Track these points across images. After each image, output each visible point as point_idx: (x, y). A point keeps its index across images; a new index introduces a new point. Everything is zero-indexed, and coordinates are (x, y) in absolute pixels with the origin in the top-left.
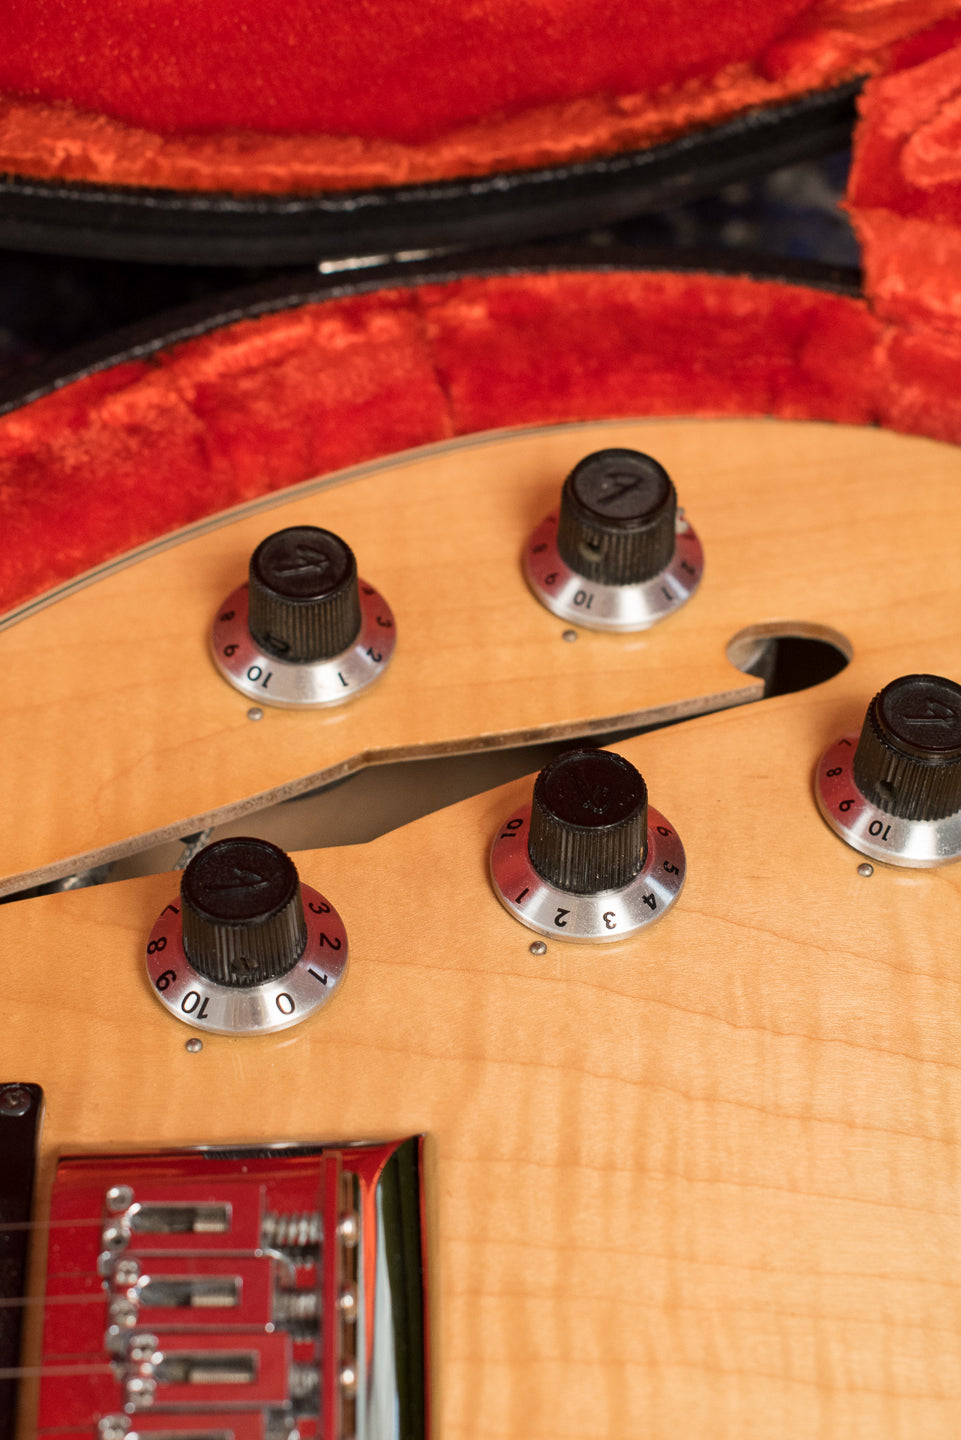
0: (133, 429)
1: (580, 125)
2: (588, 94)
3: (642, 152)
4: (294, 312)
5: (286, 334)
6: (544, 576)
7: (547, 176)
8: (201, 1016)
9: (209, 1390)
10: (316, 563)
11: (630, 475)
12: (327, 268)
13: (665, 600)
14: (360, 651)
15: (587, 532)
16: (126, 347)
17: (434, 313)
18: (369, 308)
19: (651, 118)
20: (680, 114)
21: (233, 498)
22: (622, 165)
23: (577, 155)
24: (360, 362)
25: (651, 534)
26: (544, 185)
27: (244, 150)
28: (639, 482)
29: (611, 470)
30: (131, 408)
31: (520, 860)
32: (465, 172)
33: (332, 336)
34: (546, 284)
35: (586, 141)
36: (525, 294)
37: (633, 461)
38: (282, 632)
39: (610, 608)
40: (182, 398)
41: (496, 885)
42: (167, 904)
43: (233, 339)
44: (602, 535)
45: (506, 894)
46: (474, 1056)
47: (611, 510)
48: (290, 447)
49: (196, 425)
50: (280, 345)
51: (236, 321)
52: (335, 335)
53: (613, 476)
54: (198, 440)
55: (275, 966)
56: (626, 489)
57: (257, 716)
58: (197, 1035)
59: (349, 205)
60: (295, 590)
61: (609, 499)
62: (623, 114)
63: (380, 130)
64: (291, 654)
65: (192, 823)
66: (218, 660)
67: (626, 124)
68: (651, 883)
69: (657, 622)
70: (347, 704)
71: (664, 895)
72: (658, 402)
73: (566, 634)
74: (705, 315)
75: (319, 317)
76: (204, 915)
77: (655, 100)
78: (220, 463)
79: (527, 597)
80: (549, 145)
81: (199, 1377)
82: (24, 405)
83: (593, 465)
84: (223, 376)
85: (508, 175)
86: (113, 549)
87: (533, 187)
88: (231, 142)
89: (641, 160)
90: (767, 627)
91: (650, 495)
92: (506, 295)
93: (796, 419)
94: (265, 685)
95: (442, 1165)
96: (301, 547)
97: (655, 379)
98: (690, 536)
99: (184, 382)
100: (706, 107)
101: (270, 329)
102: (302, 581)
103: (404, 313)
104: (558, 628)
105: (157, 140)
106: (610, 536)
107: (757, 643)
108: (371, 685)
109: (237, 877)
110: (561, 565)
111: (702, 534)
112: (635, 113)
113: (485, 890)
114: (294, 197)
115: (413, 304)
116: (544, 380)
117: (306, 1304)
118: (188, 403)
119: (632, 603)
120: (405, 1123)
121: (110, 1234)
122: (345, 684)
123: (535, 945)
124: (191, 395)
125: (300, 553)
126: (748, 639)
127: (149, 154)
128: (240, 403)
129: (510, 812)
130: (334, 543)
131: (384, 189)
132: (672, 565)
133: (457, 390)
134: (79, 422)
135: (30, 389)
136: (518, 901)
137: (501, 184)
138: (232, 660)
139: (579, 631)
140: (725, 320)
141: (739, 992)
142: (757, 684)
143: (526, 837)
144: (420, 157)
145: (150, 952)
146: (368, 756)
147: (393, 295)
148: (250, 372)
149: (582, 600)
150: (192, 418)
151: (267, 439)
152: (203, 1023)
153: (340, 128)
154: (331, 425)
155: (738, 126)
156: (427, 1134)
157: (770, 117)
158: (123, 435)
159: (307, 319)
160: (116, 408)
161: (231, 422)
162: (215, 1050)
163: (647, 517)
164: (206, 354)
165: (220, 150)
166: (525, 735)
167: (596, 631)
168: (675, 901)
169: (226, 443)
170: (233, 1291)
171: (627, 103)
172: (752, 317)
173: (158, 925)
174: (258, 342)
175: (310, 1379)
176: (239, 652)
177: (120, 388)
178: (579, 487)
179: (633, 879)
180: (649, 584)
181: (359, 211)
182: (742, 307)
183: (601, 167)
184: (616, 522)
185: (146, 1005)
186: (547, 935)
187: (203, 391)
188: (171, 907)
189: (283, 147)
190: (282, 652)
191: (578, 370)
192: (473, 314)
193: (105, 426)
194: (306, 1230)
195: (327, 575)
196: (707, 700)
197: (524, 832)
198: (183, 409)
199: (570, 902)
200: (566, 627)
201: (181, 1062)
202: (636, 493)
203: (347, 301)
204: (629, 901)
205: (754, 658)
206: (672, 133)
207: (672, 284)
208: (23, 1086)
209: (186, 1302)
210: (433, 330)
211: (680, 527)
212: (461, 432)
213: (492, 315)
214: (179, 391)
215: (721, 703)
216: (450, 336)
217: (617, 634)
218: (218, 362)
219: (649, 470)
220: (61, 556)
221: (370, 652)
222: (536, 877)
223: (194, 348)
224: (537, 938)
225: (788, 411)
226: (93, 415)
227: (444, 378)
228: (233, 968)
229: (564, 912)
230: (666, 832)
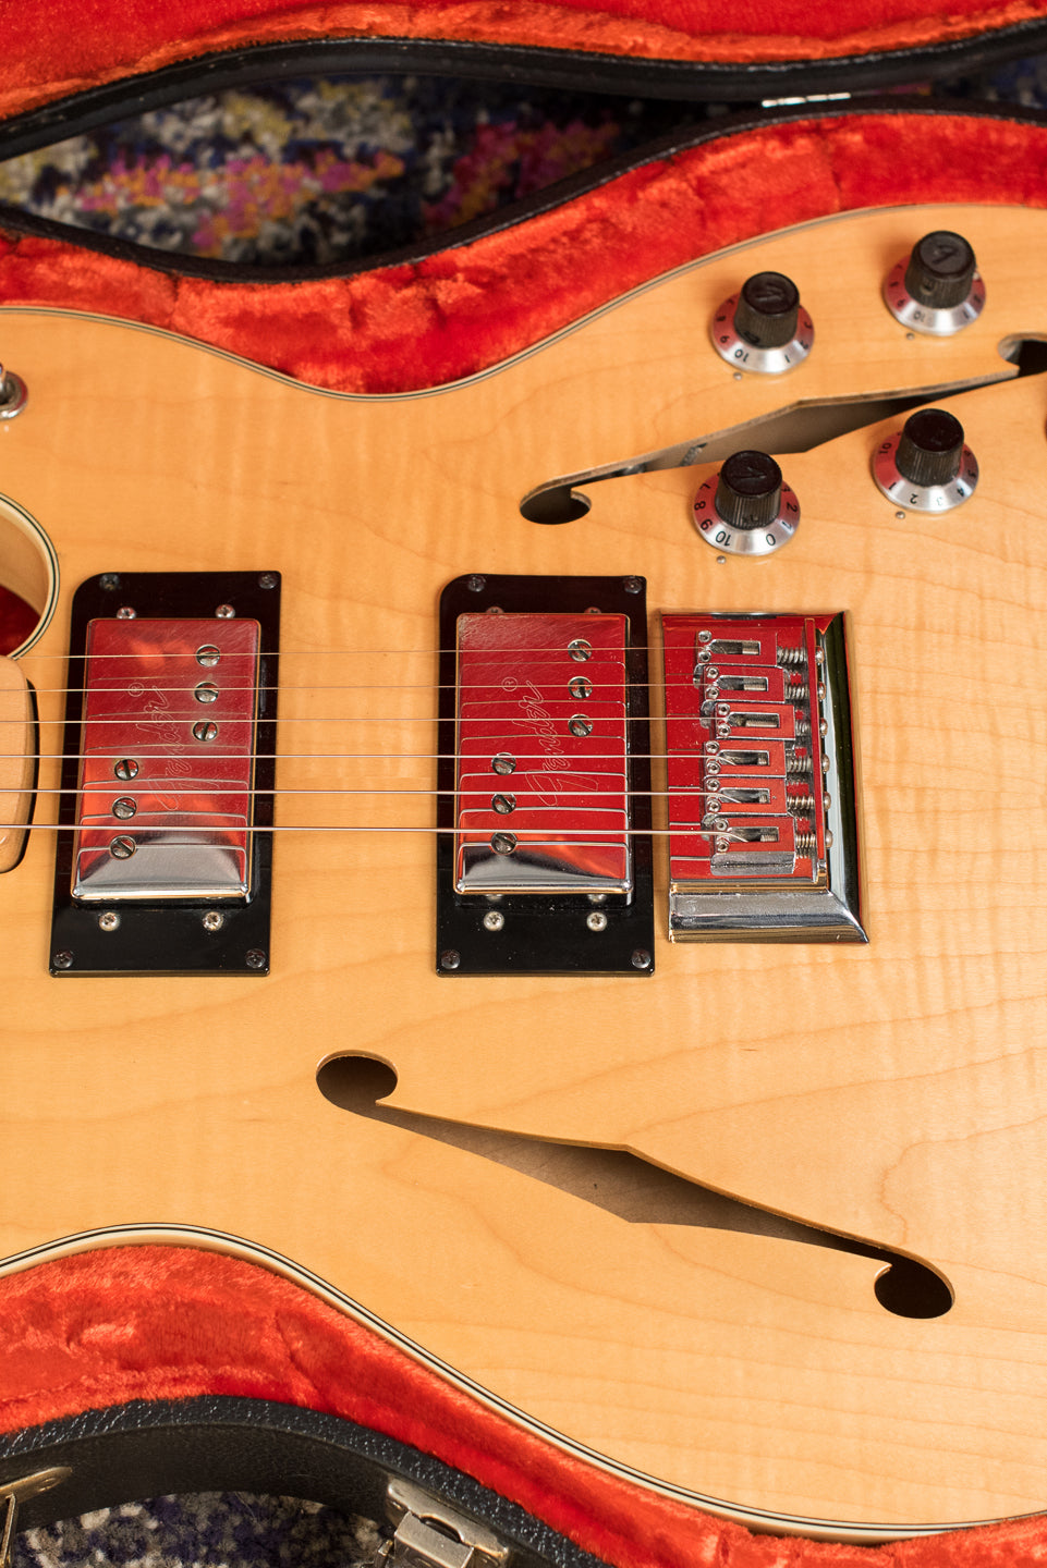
0: (664, 205)
1: (925, 30)
2: (932, 16)
3: (956, 42)
4: (750, 135)
5: (747, 148)
6: (896, 301)
7: (899, 54)
8: (726, 544)
9: (756, 732)
10: (778, 294)
11: (951, 247)
12: (767, 104)
13: (964, 318)
14: (796, 344)
15: (926, 280)
16: (654, 152)
17: (831, 136)
18: (793, 133)
19: (966, 25)
20: (981, 24)
21: (717, 246)
22: (945, 49)
23: (920, 44)
24: (793, 170)
25: (961, 283)
26: (898, 58)
27: (733, 42)
28: (955, 251)
29: (939, 243)
30: (661, 191)
31: (890, 465)
32: (853, 53)
33: (774, 150)
34: (897, 121)
35: (925, 37)
36: (884, 126)
37: (951, 238)
38: (756, 331)
39: (931, 322)
40: (691, 186)
41: (877, 479)
42: (703, 482)
43: (716, 150)
44: (934, 282)
45: (884, 484)
46: (869, 572)
47: (939, 268)
48: (749, 217)
49: (699, 203)
50: (744, 154)
51: (717, 138)
52: (775, 151)
53: (941, 247)
54: (700, 212)
55: (763, 521)
56: (948, 256)
57: (739, 377)
58: (723, 555)
59: (784, 68)
60: (766, 310)
61: (938, 261)
62: (949, 24)
63: (814, 33)
64: (760, 344)
65: (706, 437)
66: (716, 343)
67: (949, 29)
68: (961, 483)
69: (958, 331)
70: (787, 372)
71: (967, 490)
72: (959, 195)
73: (908, 335)
74: (989, 146)
75: (766, 137)
76: (732, 490)
77: (969, 17)
78: (711, 225)
79: (884, 312)
80: (904, 39)
81: (748, 724)
82: (600, 186)
83: (930, 240)
84: (712, 172)
85: (876, 54)
86: (652, 275)
87: (891, 59)
88: (726, 38)
89: (954, 47)
90: (1021, 335)
91: (961, 260)
92: (874, 127)
93: (1038, 208)
94: (744, 360)
95: (856, 627)
96: (770, 284)
97: (959, 183)
98: (980, 281)
99: (690, 176)
100: (998, 20)
101: (738, 144)
102: (768, 304)
103: (813, 135)
104: (904, 331)
105: (687, 38)
106: (939, 283)
107: (1013, 343)
108: (801, 362)
109: (749, 472)
110: (906, 295)
111: (985, 279)
112: (957, 24)
113: (870, 482)
114: (753, 64)
115: (816, 131)
116: (896, 181)
117: (800, 692)
118: (694, 189)
119: (944, 319)
120: (835, 604)
121: (701, 654)
122: (788, 361)
123: (899, 513)
124: (694, 183)
125: (768, 288)
126: (1008, 341)
127: (680, 44)
128: (722, 191)
129: (883, 437)
130: (787, 283)
131: (806, 61)
132: (970, 297)
133: (844, 185)
134: (633, 199)
135: (602, 177)
136: (890, 488)
137: (872, 58)
138: (725, 345)
139: (916, 334)
140: (1000, 149)
141: (1007, 542)
142: (1014, 369)
143: (894, 454)
144: (831, 46)
145: (696, 509)
146: (801, 403)
147: (806, 123)
148: (727, 170)
149: (917, 316)
150: (696, 198)
151: (738, 212)
152: (727, 548)
153: (792, 32)
154: (774, 205)
155: (1014, 29)
156: (848, 611)
157: (1033, 25)
158: (657, 207)
159: (759, 138)
160: (654, 191)
161: (719, 201)
162: (733, 563)
163: (959, 273)
164: (701, 159)
165: (719, 42)
166: (886, 394)
167: (926, 335)
168: (972, 494)
169: (716, 214)
170: (764, 684)
171: (953, 19)
172: (1017, 147)
173: (698, 495)
174: (732, 153)
175: (805, 727)
176: (729, 340)
177: (654, 178)
178: (922, 253)
179: (951, 480)
180: (956, 309)
181: (788, 72)
182: (1011, 140)
183: (931, 50)
184: (942, 275)
185: (693, 537)
186: (905, 508)
187: (701, 180)
188: (705, 485)
189: (753, 40)
190: (755, 341)
191: (916, 176)
192: (855, 139)
193: (648, 201)
194: (798, 656)
195: (785, 301)
196: (986, 377)
197: (892, 452)
198: (690, 192)
199: (917, 490)
200: (909, 331)
201: (715, 569)
202: (953, 258)
203: (780, 126)
204: (949, 493)
205: (1011, 351)
206: (976, 33)
207: (972, 124)
208: (637, 577)
209: (741, 688)
210: (831, 148)
211: (975, 277)
212: (844, 209)
213: (867, 141)
214: (687, 180)
215: (994, 379)
216: (840, 153)
217: (936, 337)
218: (710, 163)
219: (960, 244)
220: (624, 279)
221: (802, 343)
222: (898, 474)
223: (696, 155)
224: (900, 510)
225: (1033, 202)
226: (641, 195)
227: (837, 178)
228: (745, 520)
229: (915, 496)
230: (968, 454)
